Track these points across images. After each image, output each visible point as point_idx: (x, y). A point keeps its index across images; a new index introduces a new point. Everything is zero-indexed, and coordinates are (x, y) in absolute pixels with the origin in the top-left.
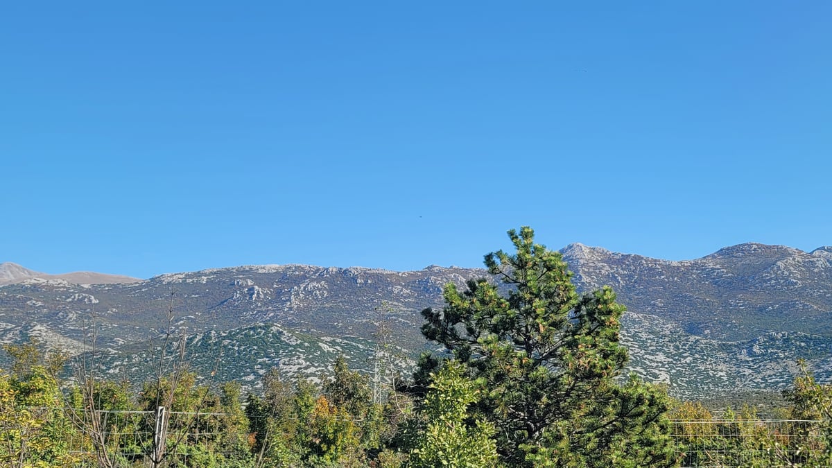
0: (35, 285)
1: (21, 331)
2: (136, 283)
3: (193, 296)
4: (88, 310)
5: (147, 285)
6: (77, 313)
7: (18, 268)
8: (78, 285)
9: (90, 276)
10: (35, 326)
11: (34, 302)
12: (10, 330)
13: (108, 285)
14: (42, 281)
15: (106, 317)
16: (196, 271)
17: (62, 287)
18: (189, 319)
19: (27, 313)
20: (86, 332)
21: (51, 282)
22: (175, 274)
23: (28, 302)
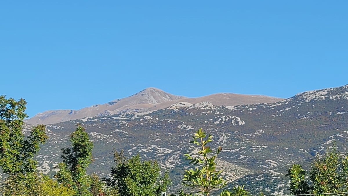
0: (182, 110)
1: (180, 156)
2: (279, 103)
3: (339, 113)
4: (236, 132)
5: (290, 104)
6: (227, 136)
7: (160, 93)
8: (223, 107)
9: (229, 97)
10: (192, 150)
11: (184, 126)
12: (170, 154)
13: (251, 106)
14: (188, 104)
15: (254, 139)
16: (339, 87)
17: (208, 110)
18: (336, 138)
19: (181, 138)
20: (238, 154)
21: (197, 105)
22: (317, 91)
23: (179, 127)
